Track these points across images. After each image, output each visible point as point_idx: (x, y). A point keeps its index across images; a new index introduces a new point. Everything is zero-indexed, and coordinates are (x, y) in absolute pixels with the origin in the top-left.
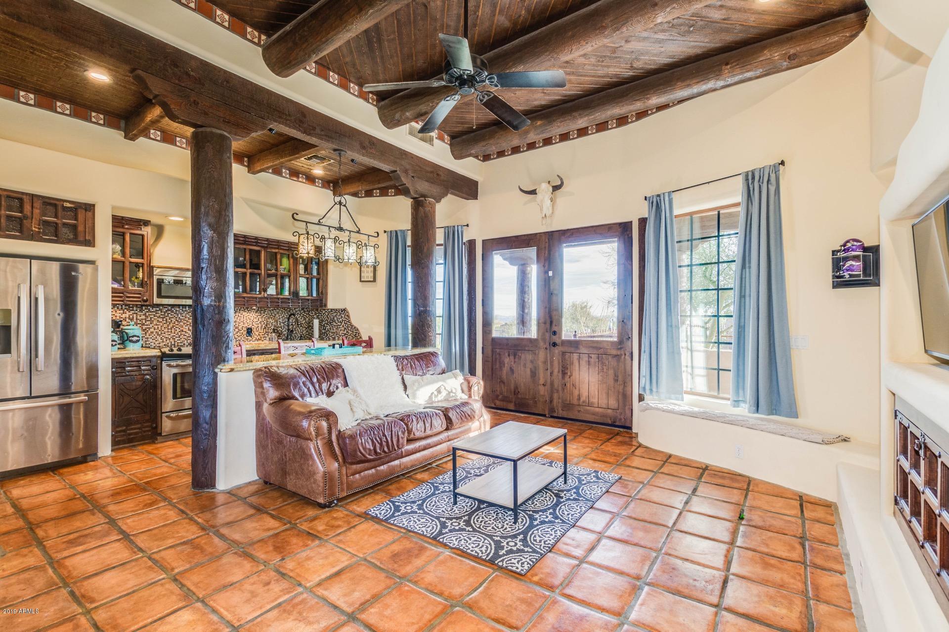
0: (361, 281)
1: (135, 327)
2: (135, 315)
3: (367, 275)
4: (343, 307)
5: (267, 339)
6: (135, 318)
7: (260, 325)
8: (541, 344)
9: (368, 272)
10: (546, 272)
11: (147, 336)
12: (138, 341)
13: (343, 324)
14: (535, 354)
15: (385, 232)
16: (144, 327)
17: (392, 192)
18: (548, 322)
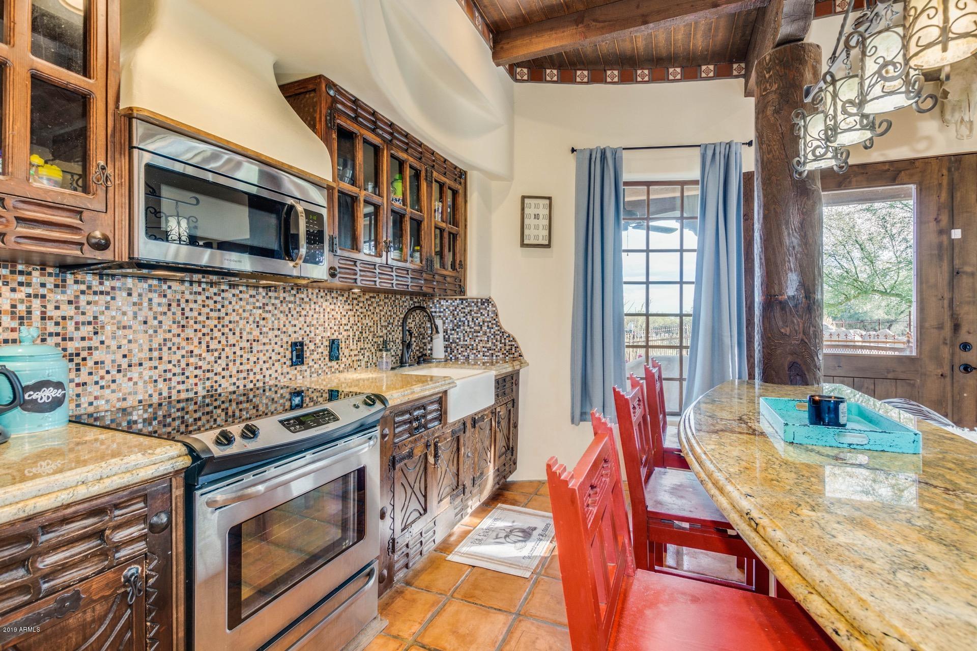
0: (523, 245)
1: (40, 349)
2: (36, 304)
3: (536, 232)
4: (487, 297)
5: (363, 363)
6: (36, 314)
7: (351, 333)
8: (931, 368)
9: (537, 227)
10: (944, 232)
11: (84, 377)
12: (57, 403)
13: (485, 328)
14: (913, 386)
15: (573, 150)
16: (71, 347)
17: (583, 76)
18: (948, 325)
